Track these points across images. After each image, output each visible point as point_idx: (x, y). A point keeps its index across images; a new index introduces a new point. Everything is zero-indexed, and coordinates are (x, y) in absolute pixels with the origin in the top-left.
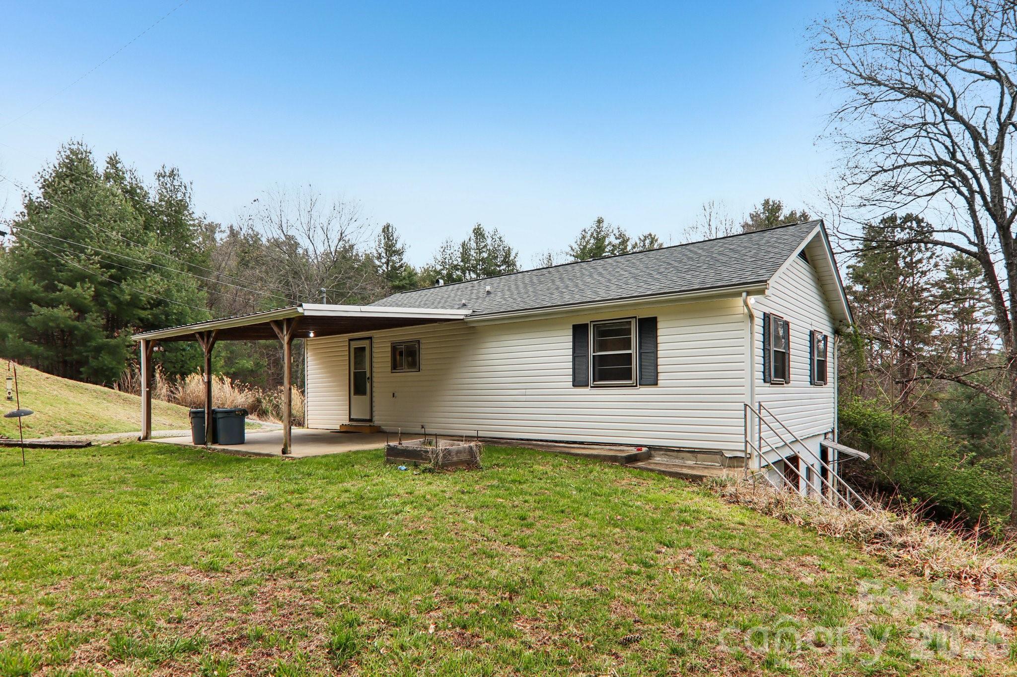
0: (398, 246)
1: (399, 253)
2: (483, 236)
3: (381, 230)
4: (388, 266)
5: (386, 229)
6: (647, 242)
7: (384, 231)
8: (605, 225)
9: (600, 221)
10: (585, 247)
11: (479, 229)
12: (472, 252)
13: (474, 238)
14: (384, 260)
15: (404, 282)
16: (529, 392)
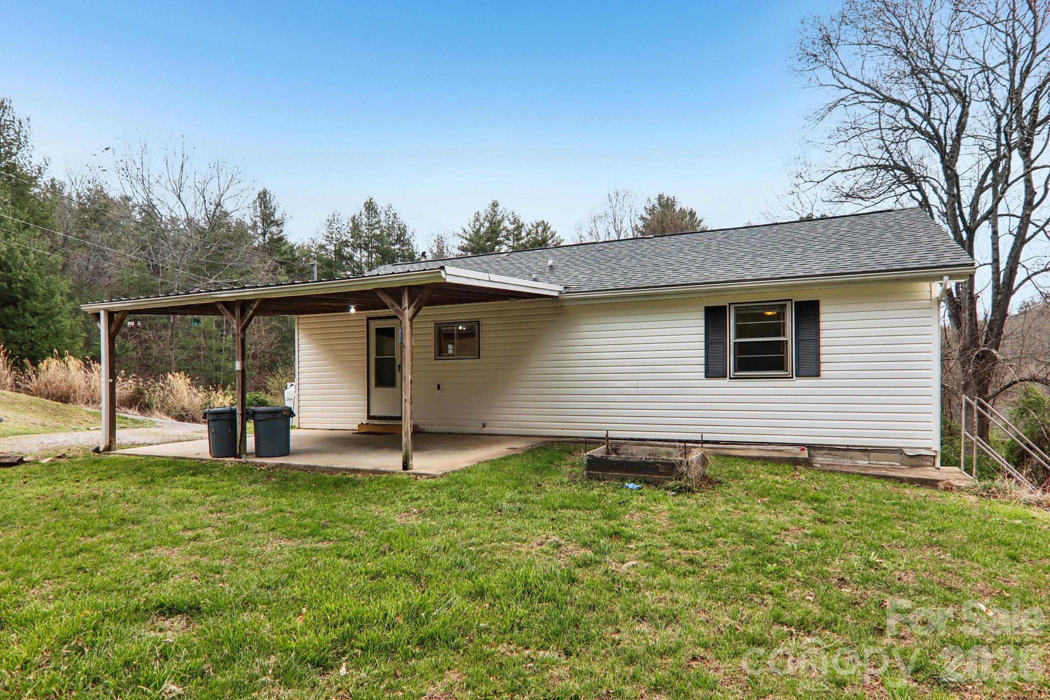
0: (277, 216)
1: (278, 224)
2: (376, 212)
3: (257, 196)
4: (264, 237)
5: (263, 197)
6: (540, 229)
7: (259, 197)
8: (499, 209)
9: (495, 205)
10: (479, 230)
11: (371, 203)
12: (363, 228)
13: (365, 213)
14: (260, 231)
15: (285, 256)
16: (641, 383)
